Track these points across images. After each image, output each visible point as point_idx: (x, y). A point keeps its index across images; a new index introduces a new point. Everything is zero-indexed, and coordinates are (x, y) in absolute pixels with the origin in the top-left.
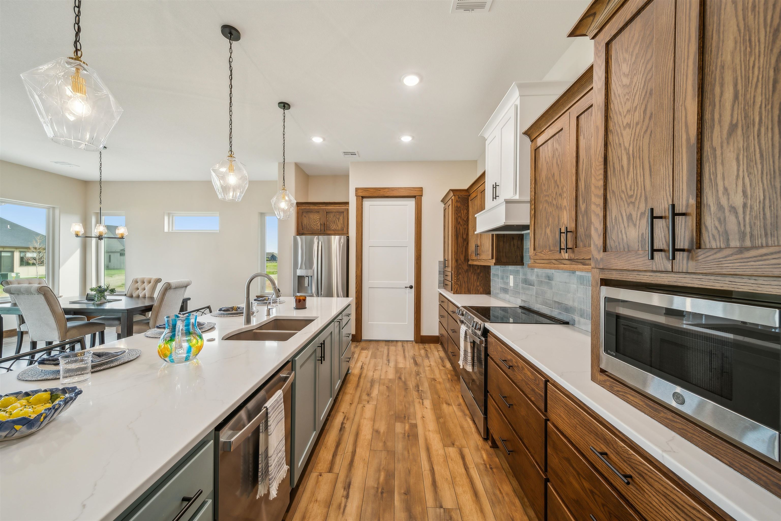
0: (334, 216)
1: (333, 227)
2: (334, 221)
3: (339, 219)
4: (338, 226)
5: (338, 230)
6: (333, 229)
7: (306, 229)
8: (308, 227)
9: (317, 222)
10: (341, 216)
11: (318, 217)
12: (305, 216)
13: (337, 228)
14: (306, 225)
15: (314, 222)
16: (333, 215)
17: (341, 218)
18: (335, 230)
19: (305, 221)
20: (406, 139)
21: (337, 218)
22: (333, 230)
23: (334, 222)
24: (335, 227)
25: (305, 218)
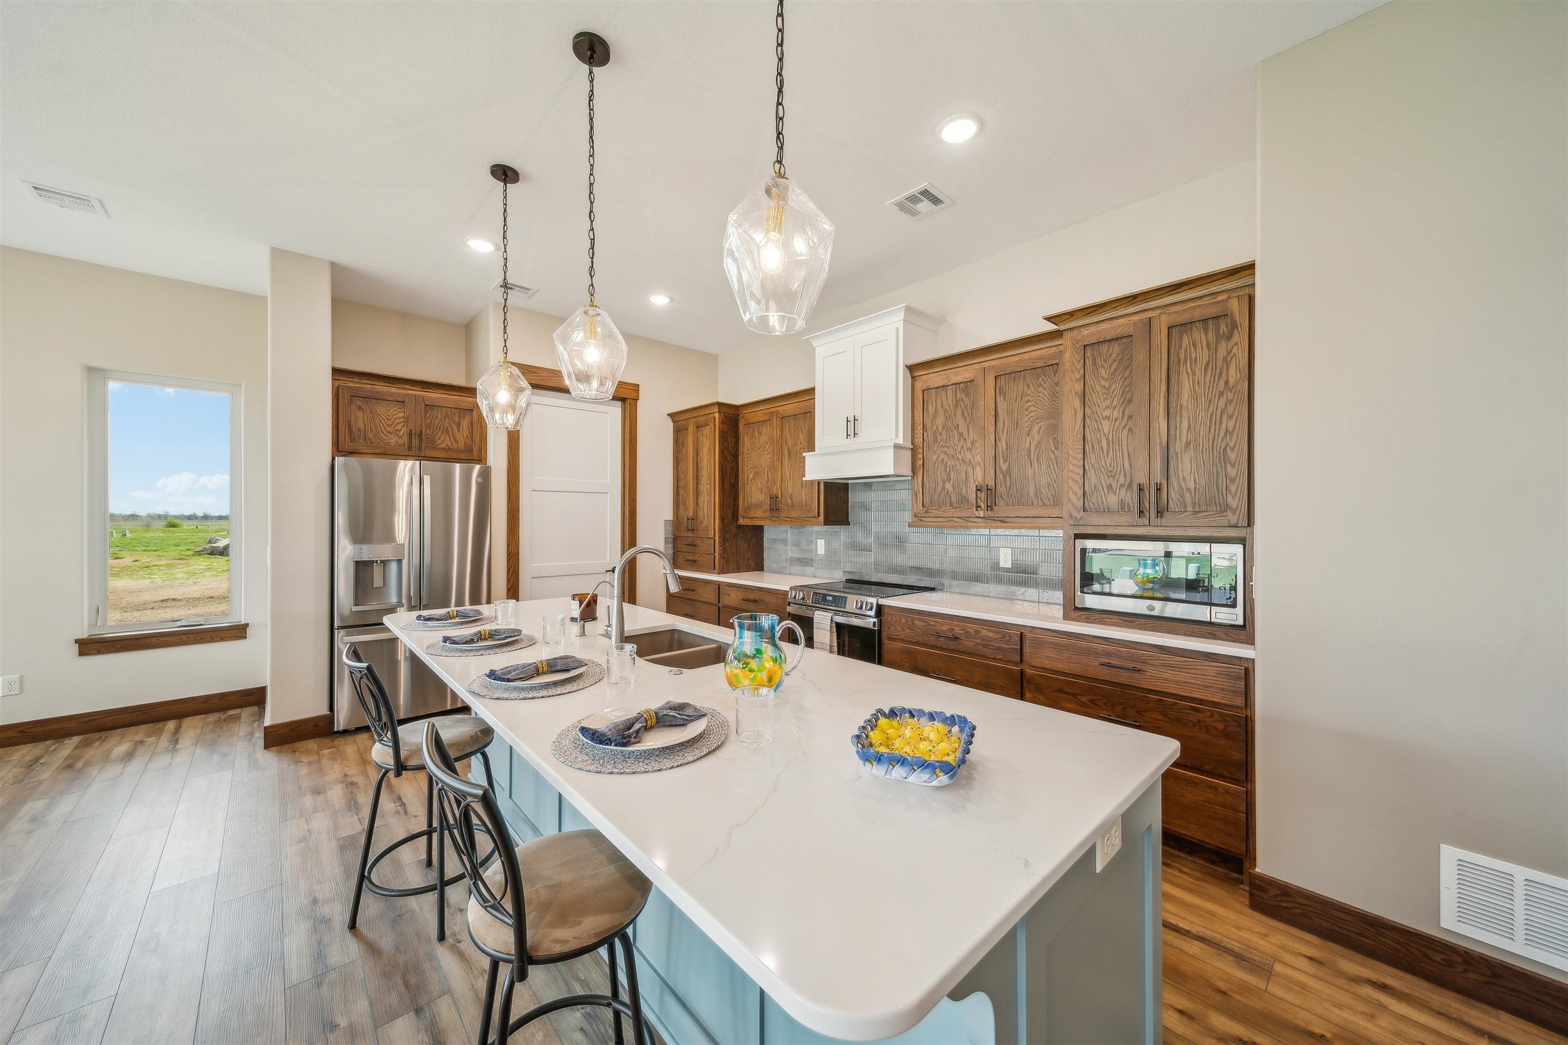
0: (447, 415)
1: (444, 442)
2: (447, 429)
3: (459, 425)
4: (456, 442)
5: (458, 451)
6: (443, 446)
7: (362, 441)
8: (371, 436)
9: (399, 427)
10: (464, 418)
11: (402, 415)
12: (360, 408)
13: (455, 446)
14: (363, 431)
15: (389, 426)
16: (444, 413)
17: (465, 423)
18: (450, 449)
19: (360, 420)
20: (659, 300)
21: (454, 422)
22: (444, 449)
23: (447, 432)
24: (447, 441)
25: (360, 414)
